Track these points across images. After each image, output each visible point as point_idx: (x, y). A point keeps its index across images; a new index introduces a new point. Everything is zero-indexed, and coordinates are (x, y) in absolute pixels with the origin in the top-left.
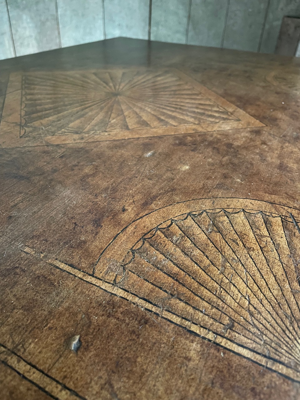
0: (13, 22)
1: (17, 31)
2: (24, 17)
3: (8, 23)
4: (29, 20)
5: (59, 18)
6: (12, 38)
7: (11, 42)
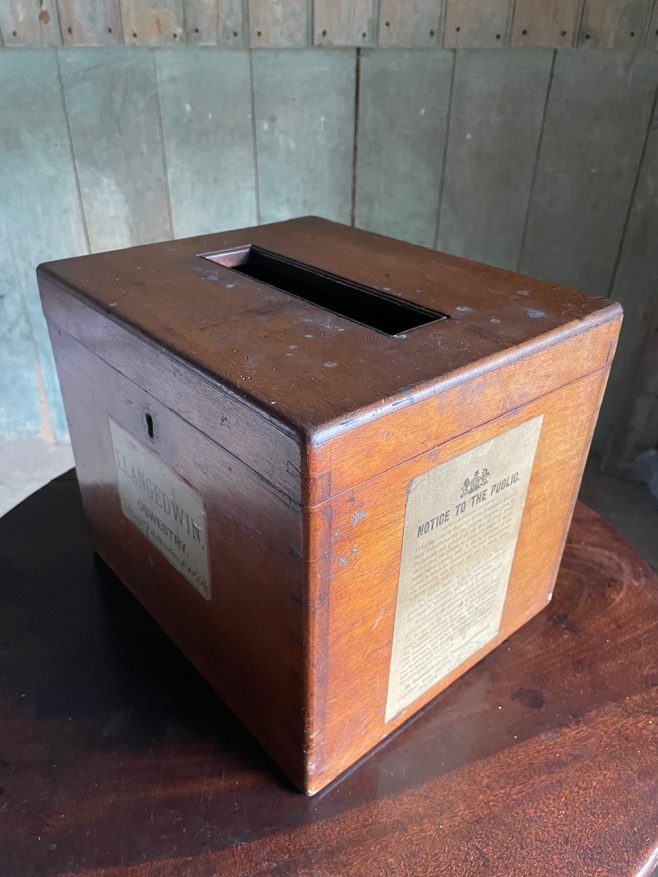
0: (86, 190)
1: (92, 206)
2: (105, 181)
3: (76, 192)
4: (113, 188)
5: (170, 185)
6: (84, 218)
7: (81, 226)
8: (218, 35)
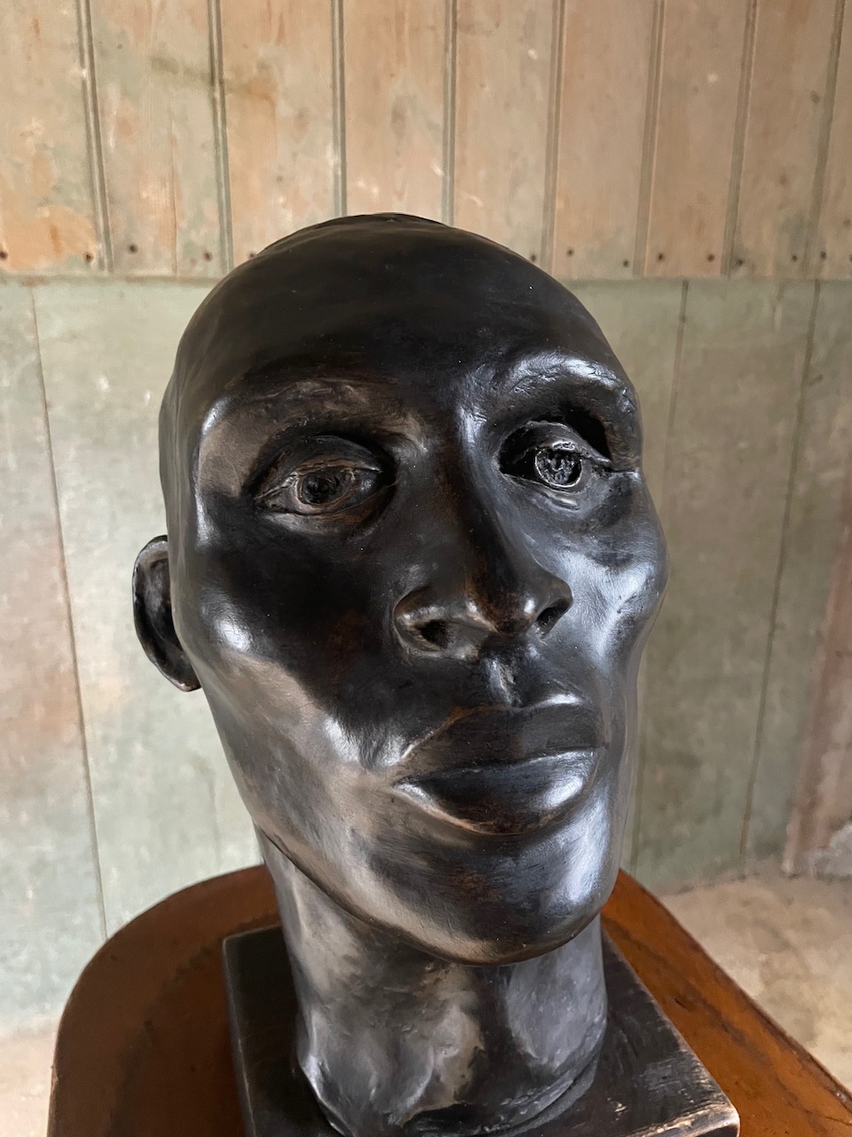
8: (174, 256)
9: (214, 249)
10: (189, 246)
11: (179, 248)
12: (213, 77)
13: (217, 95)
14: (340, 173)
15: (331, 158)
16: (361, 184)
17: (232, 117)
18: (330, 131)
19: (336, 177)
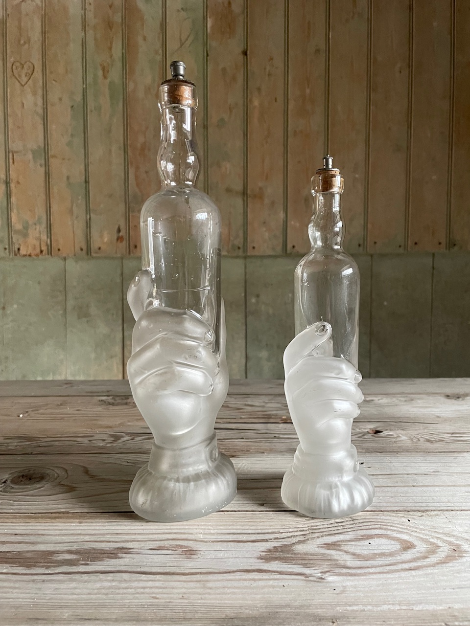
9: (241, 246)
10: (233, 245)
11: (230, 246)
12: (244, 193)
13: (245, 199)
14: (285, 220)
15: (282, 215)
16: (293, 223)
17: (250, 205)
18: (282, 207)
19: (283, 222)
